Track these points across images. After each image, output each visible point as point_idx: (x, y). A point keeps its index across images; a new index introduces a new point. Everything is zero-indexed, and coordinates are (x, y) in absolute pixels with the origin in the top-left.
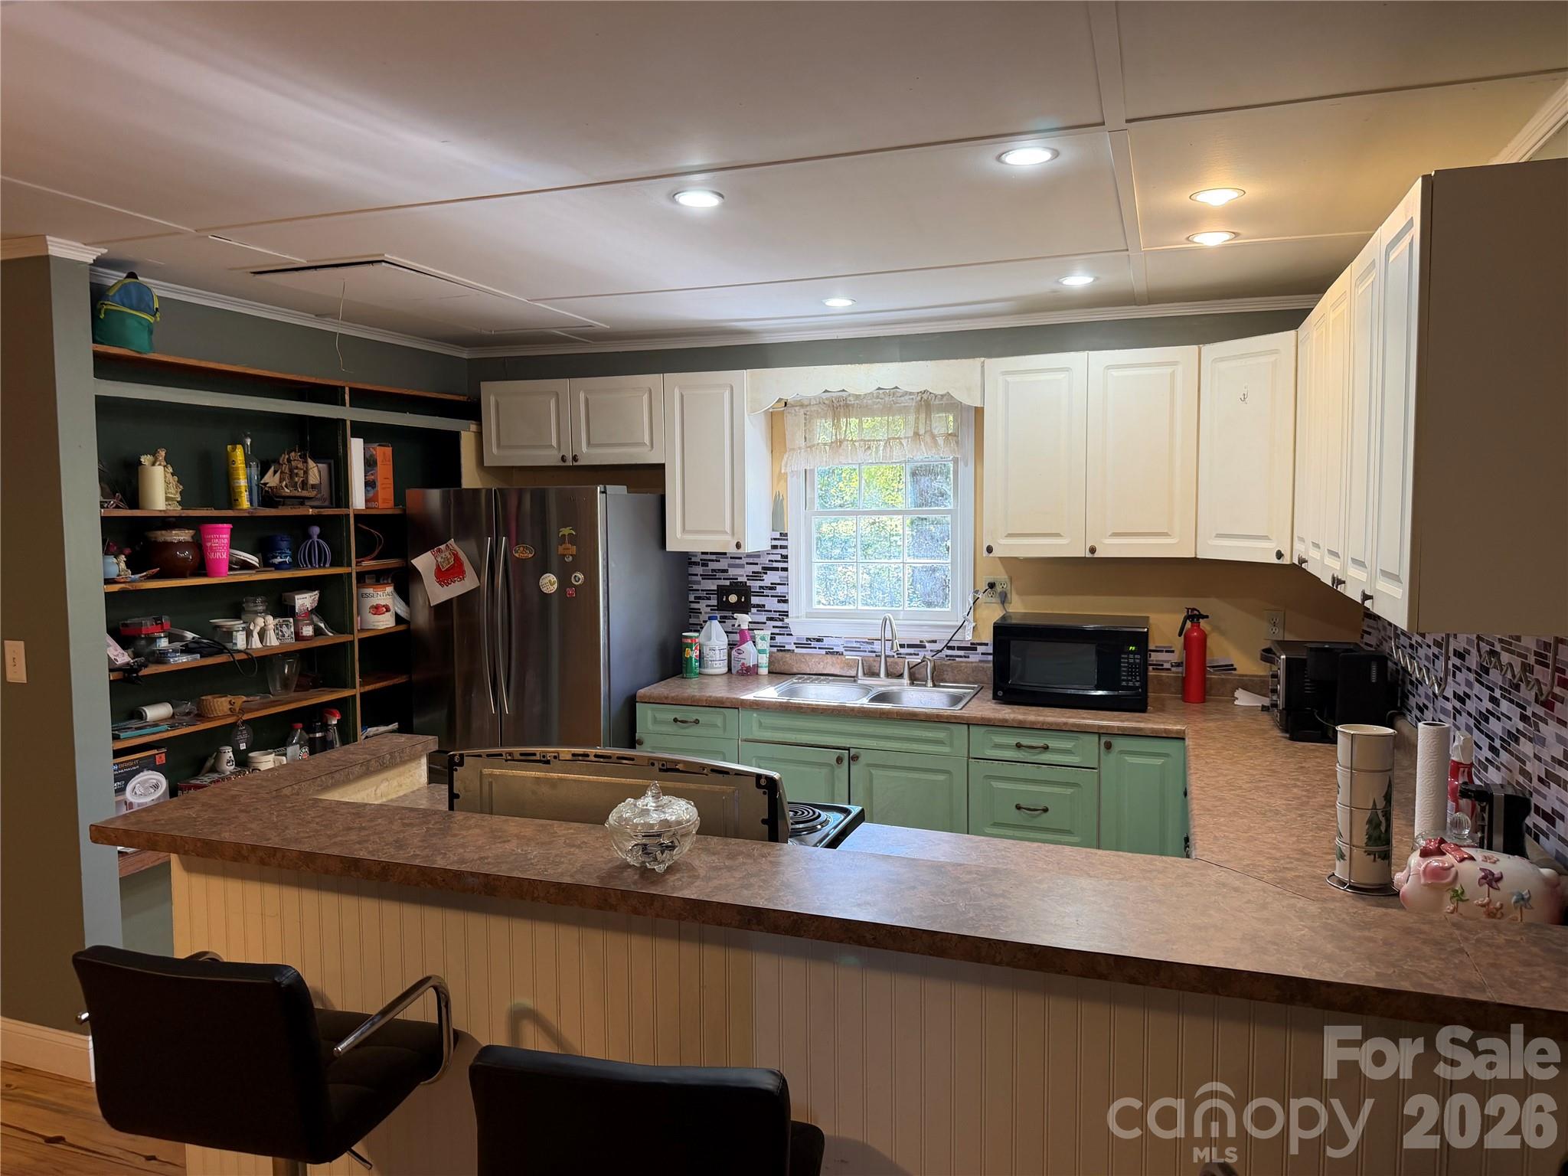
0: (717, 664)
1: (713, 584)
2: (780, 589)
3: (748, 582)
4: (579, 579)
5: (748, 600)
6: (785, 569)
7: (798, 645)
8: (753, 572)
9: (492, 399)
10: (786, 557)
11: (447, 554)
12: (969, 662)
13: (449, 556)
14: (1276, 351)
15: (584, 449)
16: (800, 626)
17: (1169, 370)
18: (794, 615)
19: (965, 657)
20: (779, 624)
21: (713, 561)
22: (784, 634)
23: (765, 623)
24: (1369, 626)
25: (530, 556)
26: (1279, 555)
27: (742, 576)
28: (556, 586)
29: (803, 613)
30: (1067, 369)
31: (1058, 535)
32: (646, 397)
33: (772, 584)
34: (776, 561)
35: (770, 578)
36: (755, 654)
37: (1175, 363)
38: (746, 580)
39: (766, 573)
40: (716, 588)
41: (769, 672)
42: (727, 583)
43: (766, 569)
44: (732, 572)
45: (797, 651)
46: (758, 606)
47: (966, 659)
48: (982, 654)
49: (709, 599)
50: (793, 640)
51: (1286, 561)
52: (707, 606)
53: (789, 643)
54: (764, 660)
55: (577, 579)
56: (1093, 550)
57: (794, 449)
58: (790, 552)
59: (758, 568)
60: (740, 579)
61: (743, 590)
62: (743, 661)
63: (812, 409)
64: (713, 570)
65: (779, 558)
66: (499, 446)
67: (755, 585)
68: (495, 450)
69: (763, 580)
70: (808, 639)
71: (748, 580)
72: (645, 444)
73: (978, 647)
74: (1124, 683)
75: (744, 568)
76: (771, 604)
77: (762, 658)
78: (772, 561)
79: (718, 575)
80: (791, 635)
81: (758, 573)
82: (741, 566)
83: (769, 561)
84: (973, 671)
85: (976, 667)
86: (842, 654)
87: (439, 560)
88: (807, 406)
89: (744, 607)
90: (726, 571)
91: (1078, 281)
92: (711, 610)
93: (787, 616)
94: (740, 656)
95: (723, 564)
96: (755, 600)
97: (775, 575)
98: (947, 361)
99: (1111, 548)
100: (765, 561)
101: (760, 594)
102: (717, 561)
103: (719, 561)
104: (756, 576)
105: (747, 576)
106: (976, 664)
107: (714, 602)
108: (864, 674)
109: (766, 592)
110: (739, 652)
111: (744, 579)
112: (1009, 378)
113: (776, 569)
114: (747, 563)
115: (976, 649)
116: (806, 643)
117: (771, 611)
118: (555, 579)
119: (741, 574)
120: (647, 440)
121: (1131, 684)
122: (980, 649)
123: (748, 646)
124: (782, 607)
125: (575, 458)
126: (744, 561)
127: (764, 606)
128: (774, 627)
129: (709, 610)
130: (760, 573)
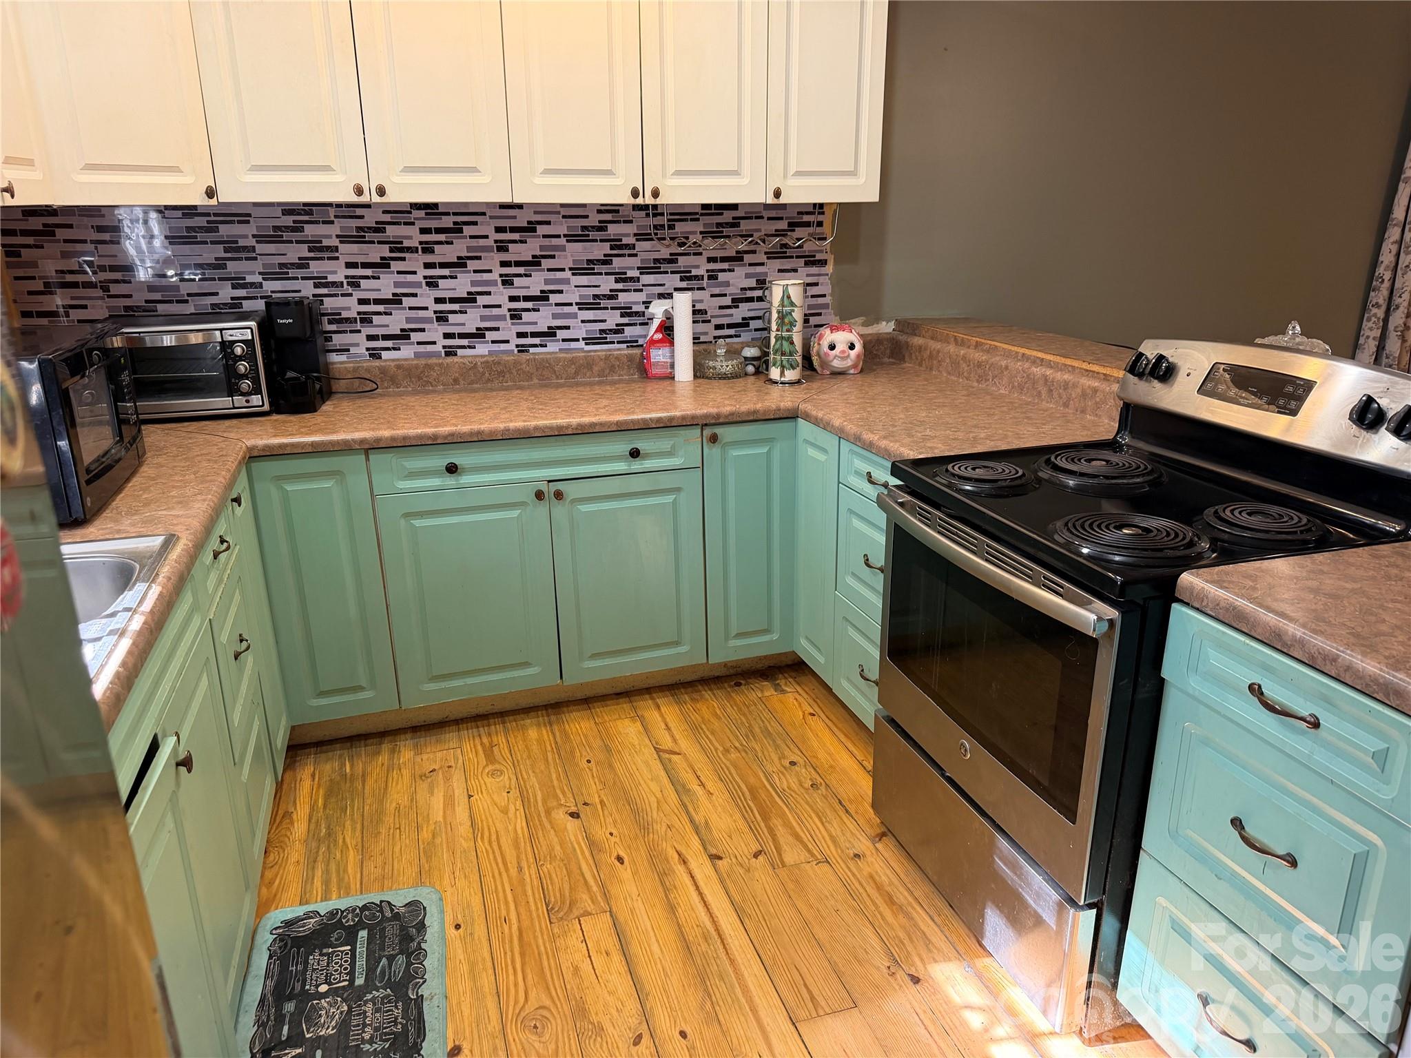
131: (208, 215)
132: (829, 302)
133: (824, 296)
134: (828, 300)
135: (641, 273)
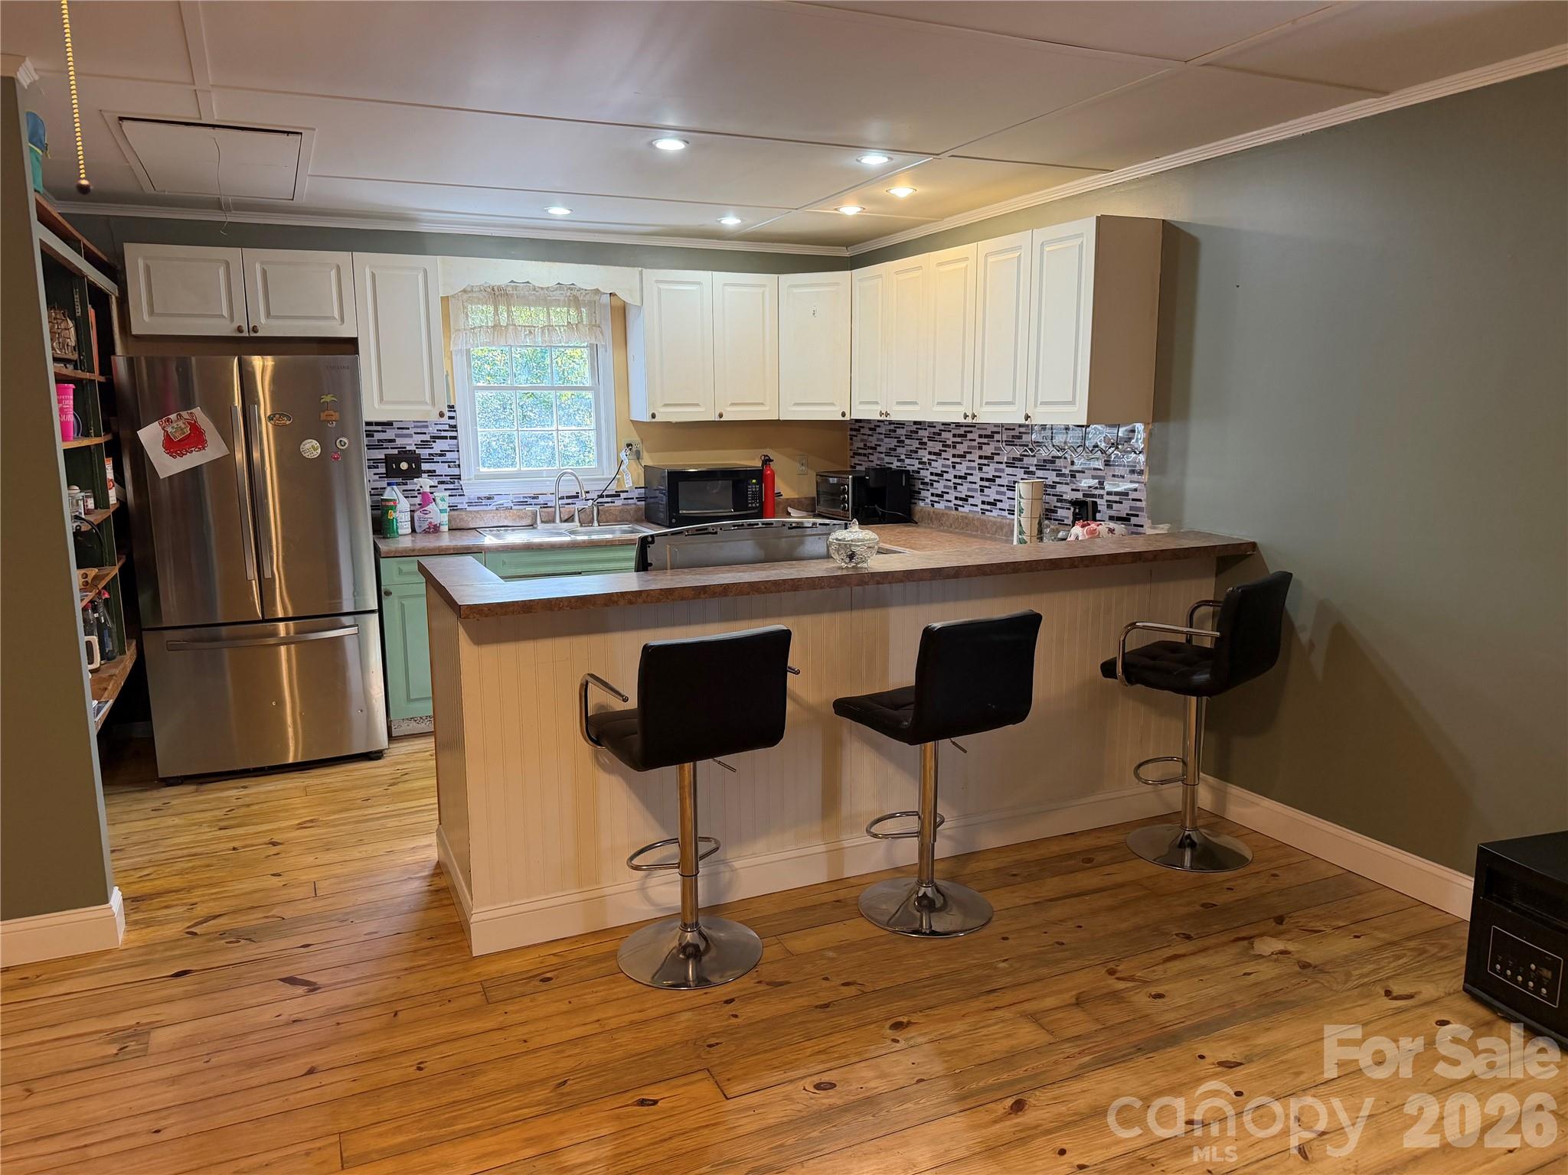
0: (405, 528)
1: (380, 453)
2: (449, 456)
3: (417, 450)
4: (345, 443)
5: (419, 467)
6: (455, 438)
7: (470, 504)
8: (422, 441)
9: (141, 263)
10: (455, 426)
11: (181, 423)
12: (615, 506)
13: (183, 426)
14: (837, 284)
15: (263, 320)
16: (472, 489)
17: (761, 290)
18: (466, 478)
19: (612, 502)
20: (451, 486)
21: (378, 431)
22: (455, 495)
23: (437, 487)
24: (859, 460)
25: (288, 422)
26: (843, 415)
27: (411, 445)
28: (319, 451)
29: (472, 477)
30: (699, 283)
31: (697, 405)
32: (333, 273)
33: (441, 451)
34: (444, 431)
35: (439, 446)
36: (437, 513)
37: (764, 286)
38: (415, 449)
39: (435, 442)
40: (383, 457)
41: (449, 530)
42: (396, 452)
43: (435, 438)
44: (400, 442)
45: (469, 509)
46: (429, 471)
47: (613, 504)
48: (625, 499)
49: (377, 467)
50: (465, 500)
51: (847, 418)
52: (375, 474)
53: (461, 502)
54: (444, 518)
55: (342, 443)
56: (721, 416)
57: (459, 330)
58: (460, 423)
59: (427, 438)
60: (408, 448)
61: (414, 459)
62: (430, 520)
63: (474, 295)
64: (379, 441)
65: (447, 427)
66: (152, 312)
67: (424, 453)
68: (146, 318)
69: (433, 448)
70: (479, 498)
71: (417, 448)
72: (335, 318)
73: (621, 494)
74: (750, 505)
75: (412, 437)
76: (441, 469)
77: (444, 517)
78: (440, 431)
79: (385, 445)
80: (464, 495)
81: (427, 441)
82: (410, 436)
83: (437, 430)
84: (620, 512)
85: (622, 509)
86: (511, 509)
87: (169, 430)
88: (470, 292)
89: (415, 472)
90: (393, 441)
91: (731, 221)
92: (380, 477)
93: (460, 479)
94: (427, 516)
95: (390, 434)
96: (425, 466)
97: (444, 443)
98: (613, 267)
99: (732, 415)
100: (432, 430)
101: (430, 461)
102: (383, 431)
103: (385, 432)
104: (424, 444)
105: (416, 445)
106: (620, 508)
107: (383, 470)
108: (542, 522)
109: (436, 459)
110: (425, 512)
111: (413, 448)
112: (663, 286)
113: (445, 438)
114: (415, 433)
115: (619, 496)
116: (479, 501)
117: (442, 476)
118: (318, 444)
119: (410, 443)
120: (336, 315)
121: (754, 505)
122: (623, 495)
123: (431, 507)
124: (456, 471)
125: (255, 330)
126: (411, 431)
127: (435, 471)
128: (445, 489)
129: (378, 478)
130: (429, 441)
131: (894, 424)
132: (1144, 506)
133: (1140, 500)
134: (1143, 504)
135: (1037, 469)
